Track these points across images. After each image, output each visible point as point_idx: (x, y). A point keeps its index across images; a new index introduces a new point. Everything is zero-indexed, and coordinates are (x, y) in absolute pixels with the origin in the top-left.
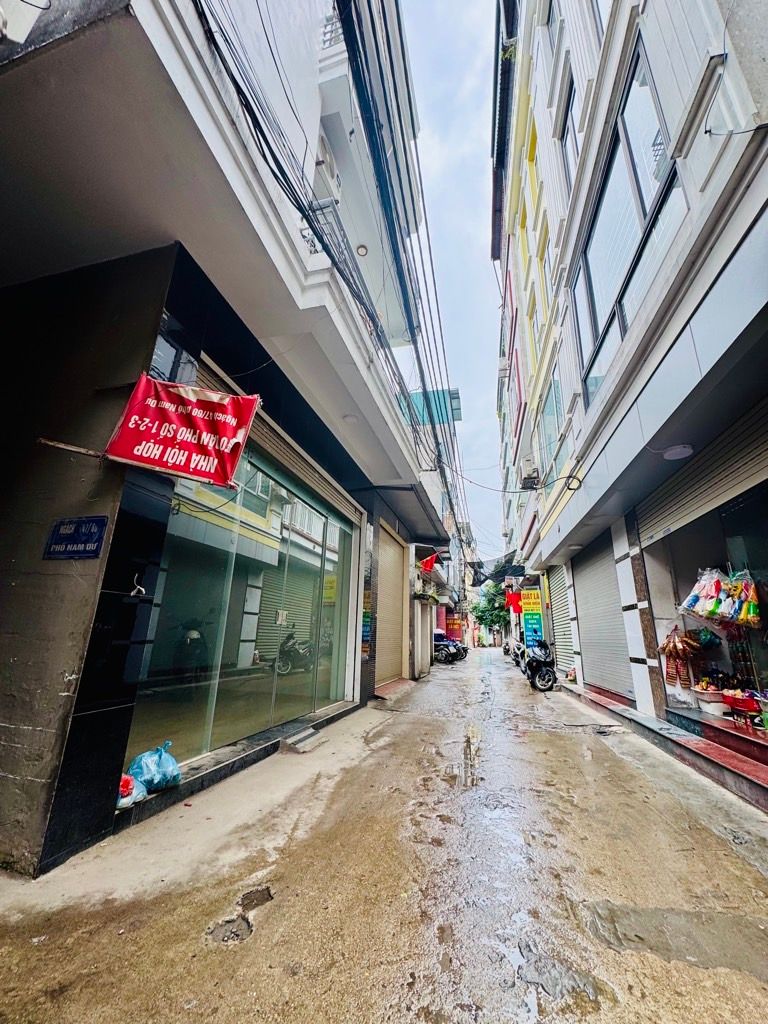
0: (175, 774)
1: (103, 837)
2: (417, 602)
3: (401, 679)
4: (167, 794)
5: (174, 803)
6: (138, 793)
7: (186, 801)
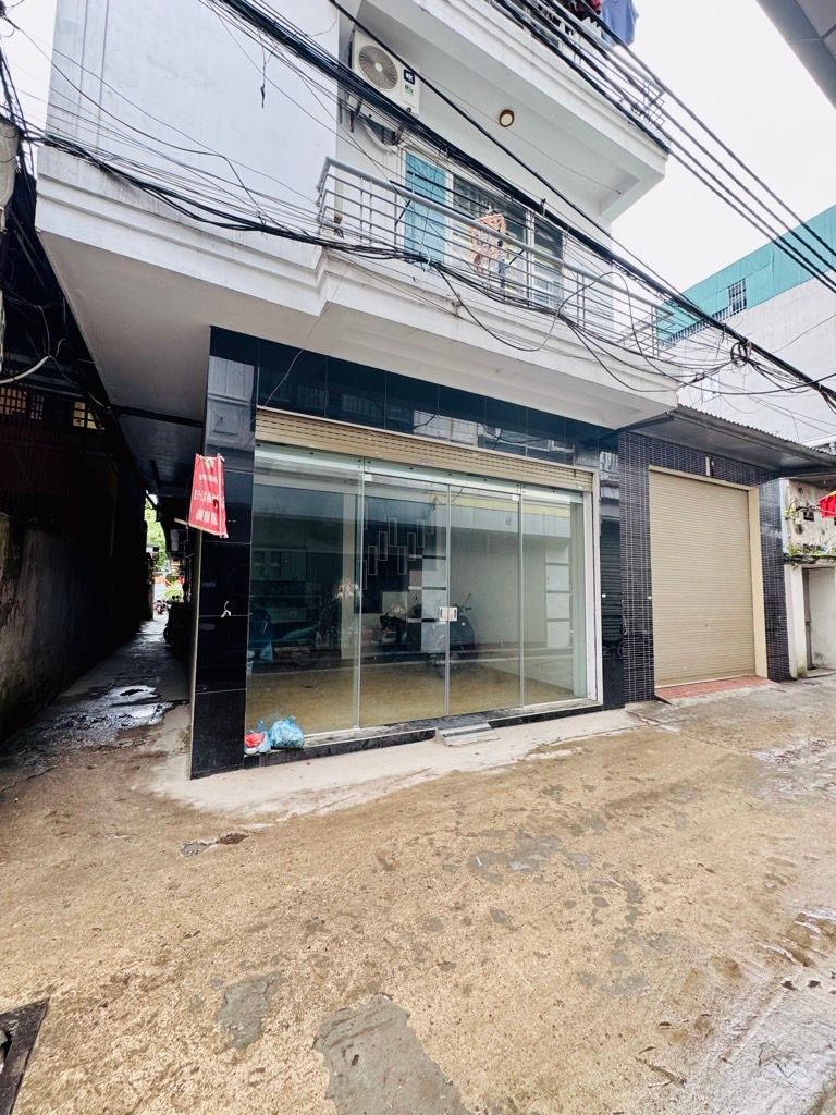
0: (294, 739)
1: (237, 768)
2: (787, 567)
3: (750, 675)
4: (290, 752)
5: (300, 759)
6: (264, 747)
7: (309, 761)
